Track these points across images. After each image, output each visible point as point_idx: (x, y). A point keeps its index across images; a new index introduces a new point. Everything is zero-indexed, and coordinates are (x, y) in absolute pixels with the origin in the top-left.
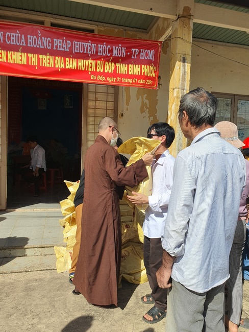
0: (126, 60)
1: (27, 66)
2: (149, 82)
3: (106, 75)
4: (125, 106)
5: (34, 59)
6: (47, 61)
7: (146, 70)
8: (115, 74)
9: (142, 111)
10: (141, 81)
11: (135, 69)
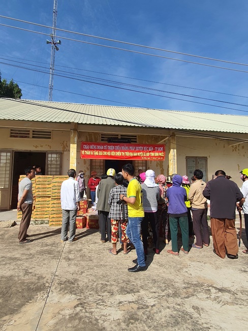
0: (154, 151)
1: (121, 156)
2: (162, 158)
3: (147, 157)
4: (150, 164)
5: (123, 154)
6: (128, 154)
7: (160, 154)
8: (150, 156)
9: (157, 166)
10: (159, 158)
11: (157, 154)
